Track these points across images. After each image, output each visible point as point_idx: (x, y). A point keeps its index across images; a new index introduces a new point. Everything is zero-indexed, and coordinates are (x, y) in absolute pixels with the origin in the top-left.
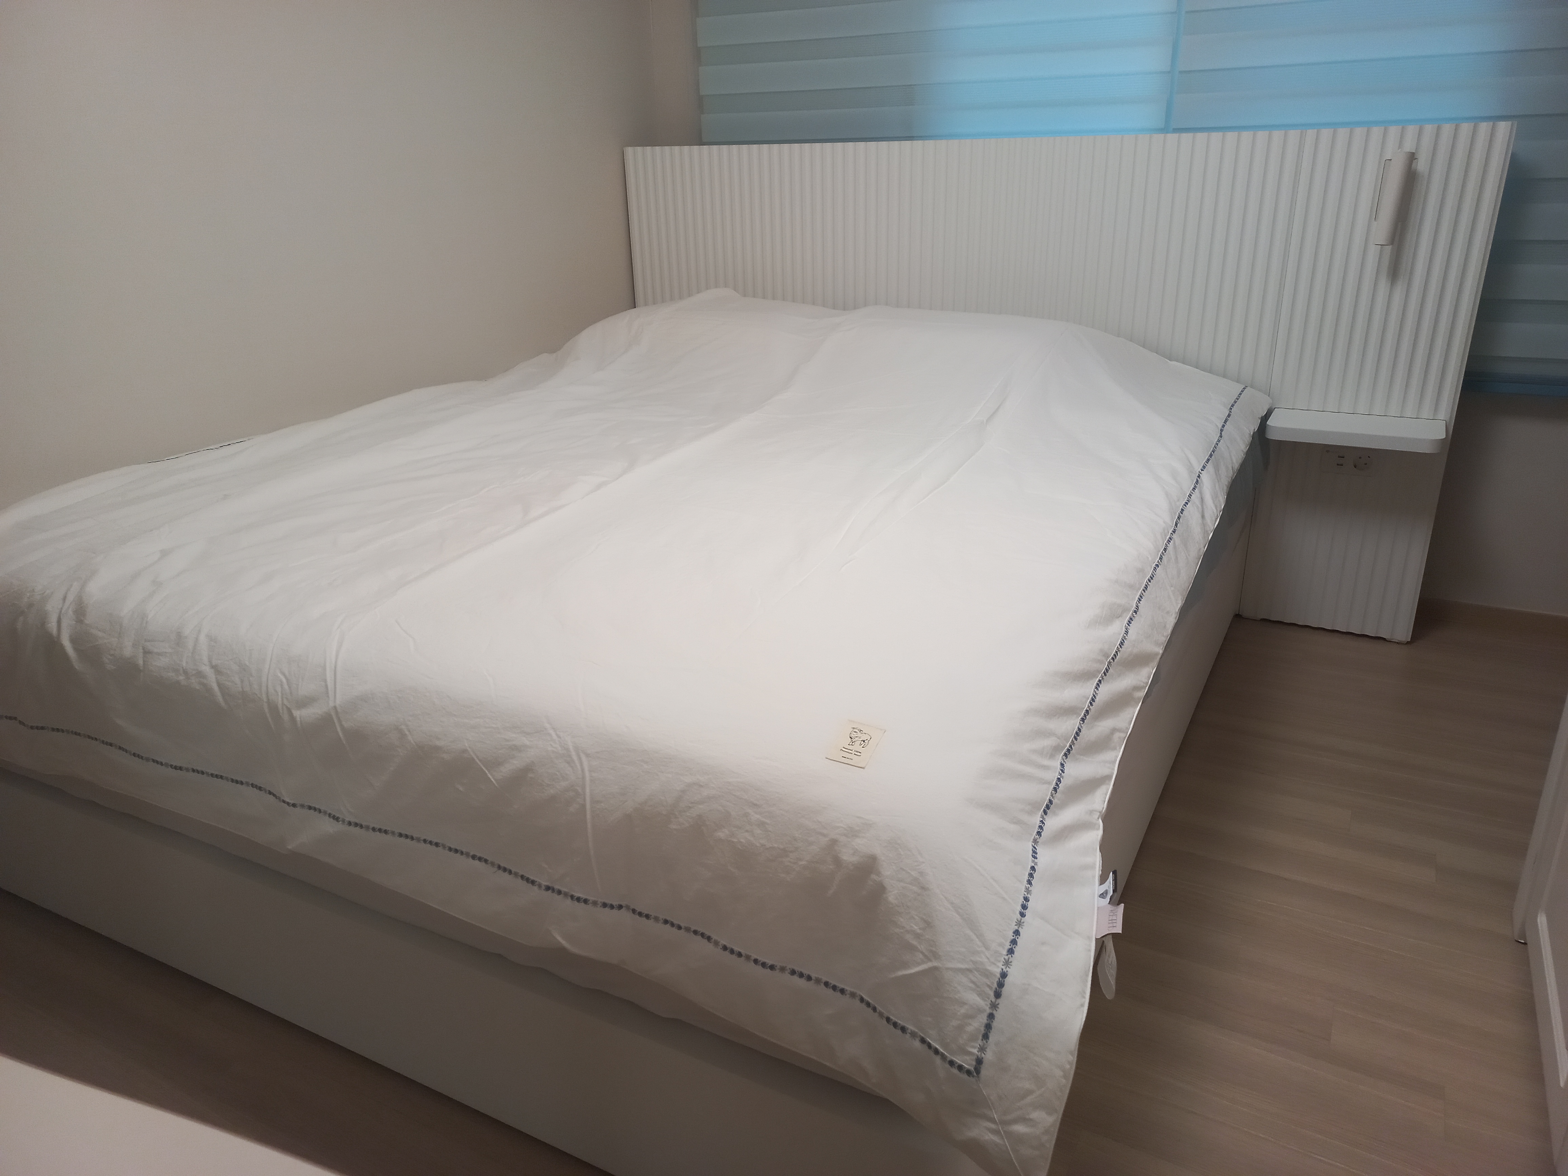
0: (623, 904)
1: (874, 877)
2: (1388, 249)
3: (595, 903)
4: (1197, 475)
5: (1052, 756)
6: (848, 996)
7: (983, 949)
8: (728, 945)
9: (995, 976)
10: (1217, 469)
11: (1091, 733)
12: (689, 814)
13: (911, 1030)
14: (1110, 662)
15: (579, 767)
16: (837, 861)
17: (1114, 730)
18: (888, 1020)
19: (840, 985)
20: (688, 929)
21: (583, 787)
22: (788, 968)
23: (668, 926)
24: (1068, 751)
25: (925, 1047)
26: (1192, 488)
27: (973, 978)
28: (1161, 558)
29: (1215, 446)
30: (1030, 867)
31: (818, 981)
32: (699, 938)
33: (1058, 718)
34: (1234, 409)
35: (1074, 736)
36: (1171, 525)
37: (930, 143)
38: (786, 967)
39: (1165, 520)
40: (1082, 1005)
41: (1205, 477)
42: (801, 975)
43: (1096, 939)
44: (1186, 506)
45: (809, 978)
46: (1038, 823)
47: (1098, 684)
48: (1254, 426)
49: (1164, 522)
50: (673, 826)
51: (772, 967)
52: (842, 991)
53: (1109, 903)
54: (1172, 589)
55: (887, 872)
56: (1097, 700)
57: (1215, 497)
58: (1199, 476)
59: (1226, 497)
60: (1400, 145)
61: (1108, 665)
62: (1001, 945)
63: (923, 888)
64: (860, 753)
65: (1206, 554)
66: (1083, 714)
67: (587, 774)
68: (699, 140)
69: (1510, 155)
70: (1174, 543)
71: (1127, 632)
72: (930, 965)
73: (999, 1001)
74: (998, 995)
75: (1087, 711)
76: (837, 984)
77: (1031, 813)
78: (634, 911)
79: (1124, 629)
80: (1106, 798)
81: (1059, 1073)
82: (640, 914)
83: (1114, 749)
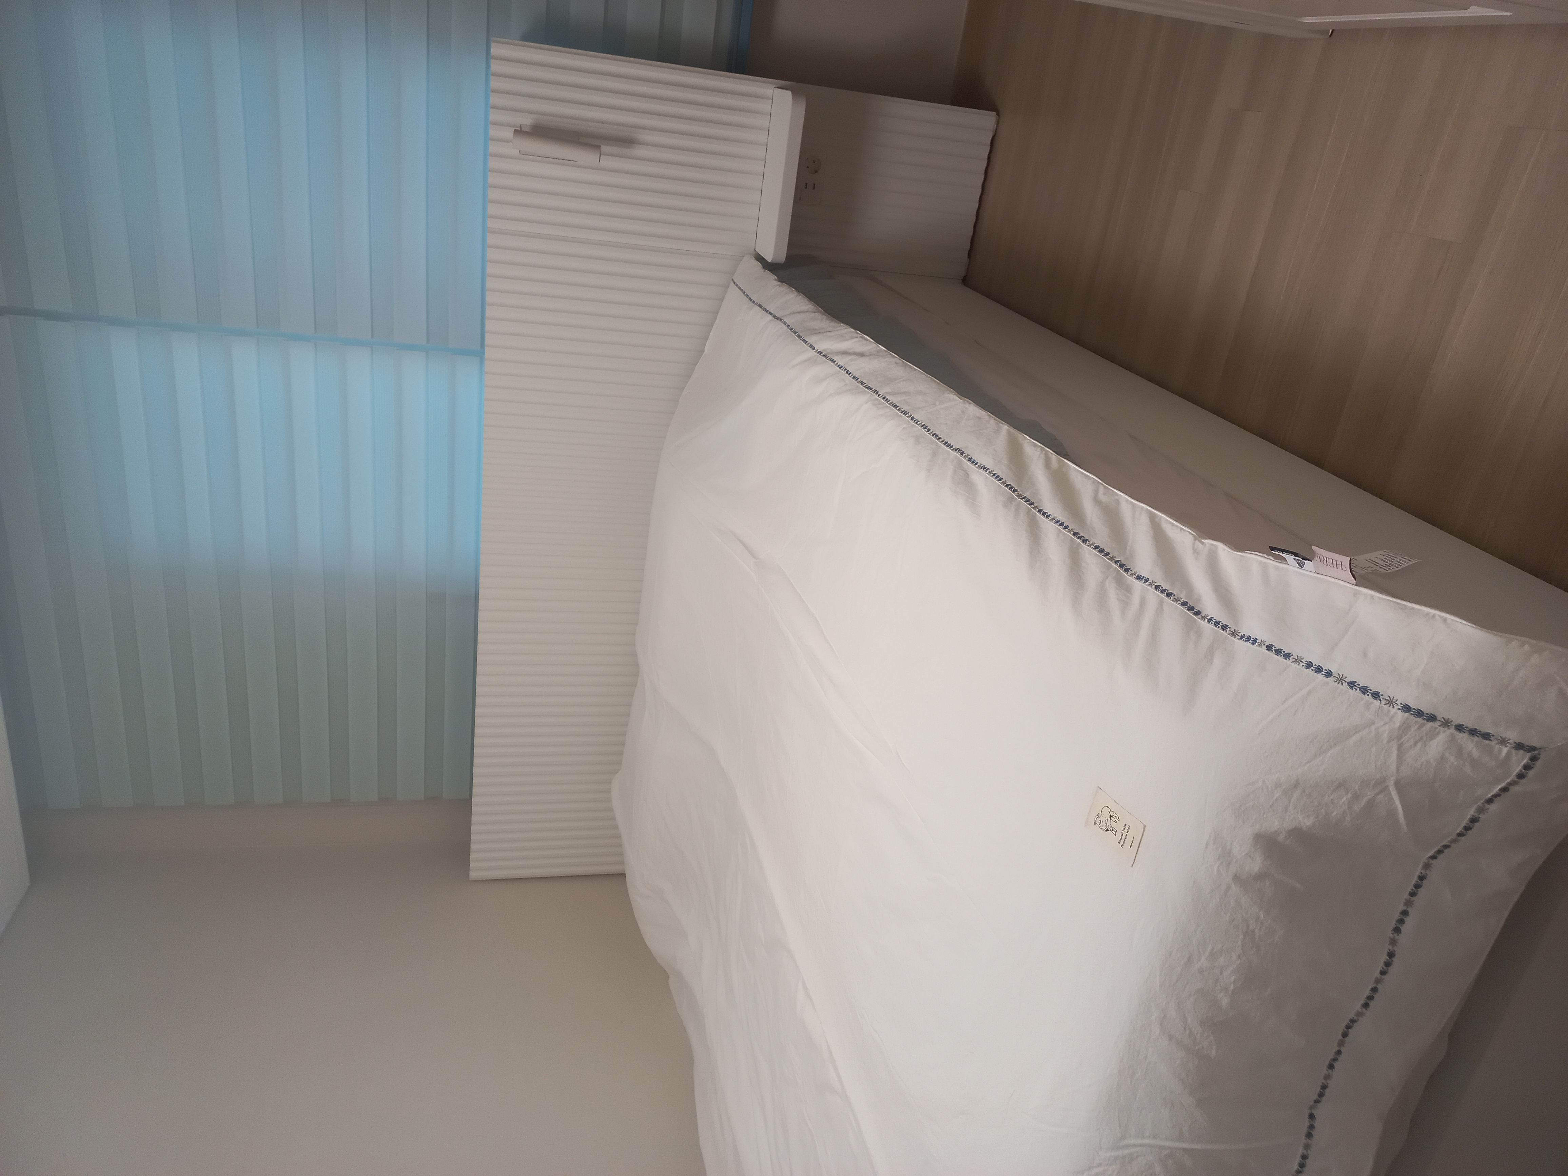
0: (1307, 1112)
1: (1281, 838)
2: (604, 148)
3: (1307, 1147)
4: (818, 355)
5: (1128, 590)
6: (1428, 872)
7: (1373, 728)
8: (1362, 1001)
9: (1407, 718)
10: (815, 332)
11: (1101, 534)
12: (1199, 1034)
13: (1475, 812)
14: (1019, 496)
15: (1138, 1149)
16: (1260, 877)
17: (1097, 501)
18: (1460, 835)
19: (1415, 880)
20: (1341, 1044)
21: (1162, 1148)
22: (1392, 936)
23: (1336, 1065)
24: (1121, 566)
25: (1496, 800)
26: (832, 364)
27: (1412, 742)
28: (905, 413)
29: (791, 330)
30: (1267, 651)
31: (1408, 903)
32: (1351, 1032)
33: (1083, 573)
34: (754, 299)
35: (1104, 556)
36: (870, 395)
37: (483, 581)
38: (1390, 938)
39: (862, 401)
40: (1445, 620)
41: (822, 346)
42: (1401, 921)
43: (1356, 585)
44: (851, 373)
45: (1405, 913)
46: (1211, 626)
47: (1044, 514)
48: (771, 279)
49: (867, 403)
50: (1213, 1053)
51: (1391, 955)
52: (1422, 878)
53: (1311, 561)
54: (937, 403)
55: (1274, 823)
56: (1062, 519)
57: (842, 338)
58: (820, 353)
59: (842, 325)
60: (508, 141)
61: (1022, 499)
62: (1368, 706)
63: (1296, 786)
64: (1125, 825)
65: (902, 356)
66: (1078, 540)
67: (1147, 1141)
68: (467, 802)
69: (523, 42)
70: (889, 394)
71: (985, 468)
72: (1392, 788)
73: (1439, 717)
74: (1432, 718)
75: (1075, 534)
76: (1414, 882)
77: (1199, 634)
78: (1316, 1102)
79: (981, 471)
80: (1177, 526)
81: (1535, 659)
82: (1321, 1095)
83: (1117, 502)
